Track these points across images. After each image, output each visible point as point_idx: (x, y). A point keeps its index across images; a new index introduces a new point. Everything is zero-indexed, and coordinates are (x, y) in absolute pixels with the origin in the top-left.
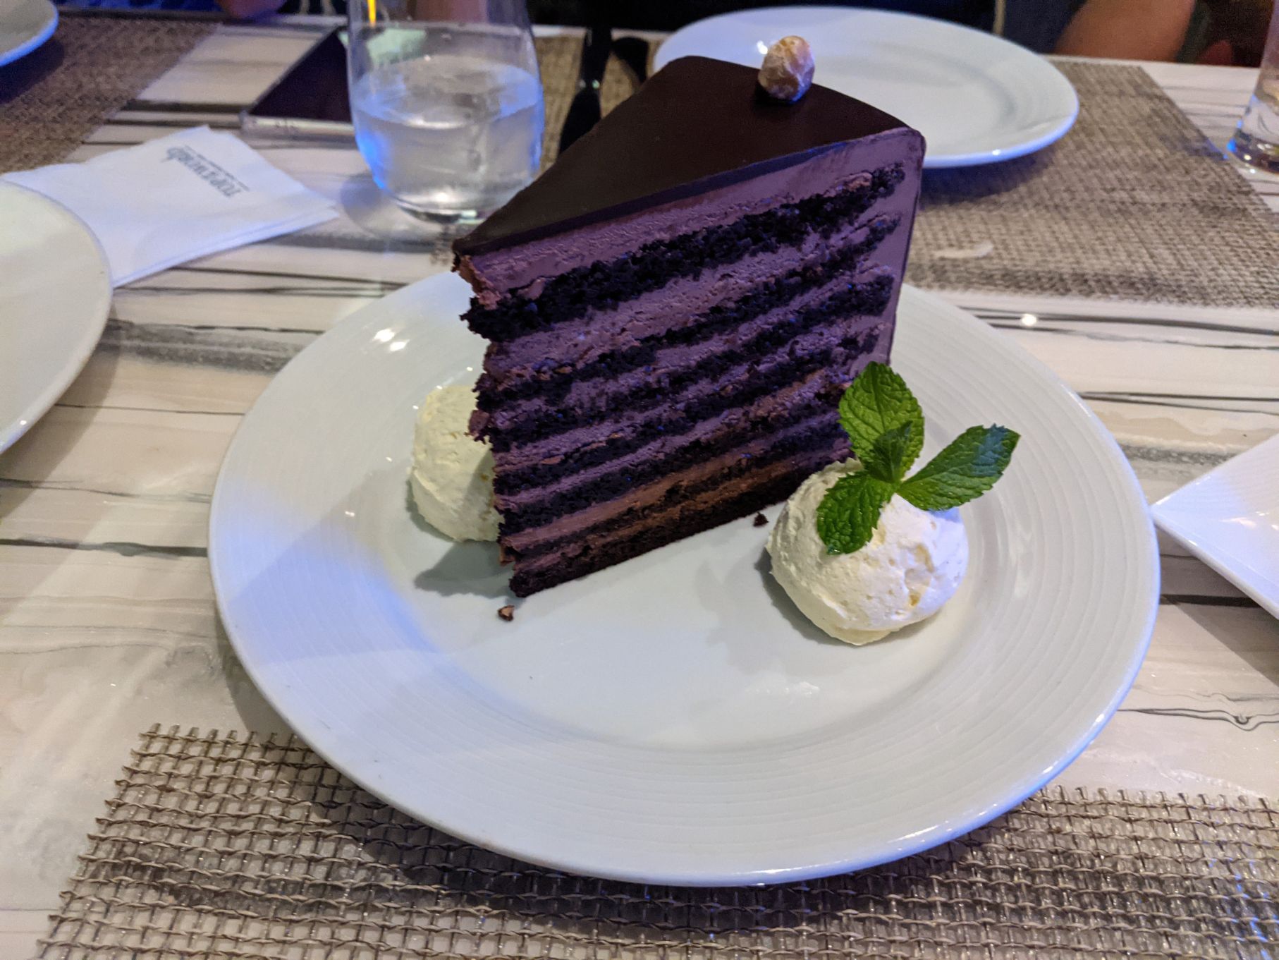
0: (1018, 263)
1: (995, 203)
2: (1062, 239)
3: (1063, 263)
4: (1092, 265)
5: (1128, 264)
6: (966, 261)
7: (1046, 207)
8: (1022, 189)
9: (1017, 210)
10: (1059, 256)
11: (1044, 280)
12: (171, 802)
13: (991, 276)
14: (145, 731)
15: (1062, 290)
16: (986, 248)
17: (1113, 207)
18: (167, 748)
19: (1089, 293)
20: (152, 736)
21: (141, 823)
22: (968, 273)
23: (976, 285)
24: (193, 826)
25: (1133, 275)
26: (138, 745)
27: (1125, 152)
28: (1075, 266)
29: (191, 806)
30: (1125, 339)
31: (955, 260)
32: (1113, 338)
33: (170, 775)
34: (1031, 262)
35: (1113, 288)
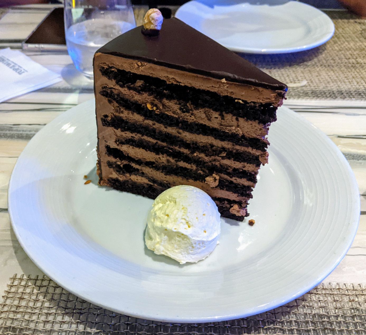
0: (316, 87)
1: (306, 65)
2: (332, 78)
3: (333, 87)
4: (344, 87)
5: (358, 86)
6: (297, 88)
7: (325, 66)
8: (316, 60)
9: (314, 68)
10: (332, 84)
11: (327, 94)
12: (23, 303)
13: (307, 93)
14: (12, 277)
15: (334, 97)
16: (304, 83)
17: (350, 65)
18: (20, 283)
19: (344, 98)
20: (14, 279)
21: (13, 311)
22: (299, 92)
23: (302, 97)
24: (33, 312)
25: (360, 90)
26: (9, 283)
27: (352, 44)
28: (338, 88)
29: (31, 304)
30: (359, 115)
31: (293, 88)
32: (354, 115)
33: (23, 293)
34: (321, 87)
35: (353, 96)
